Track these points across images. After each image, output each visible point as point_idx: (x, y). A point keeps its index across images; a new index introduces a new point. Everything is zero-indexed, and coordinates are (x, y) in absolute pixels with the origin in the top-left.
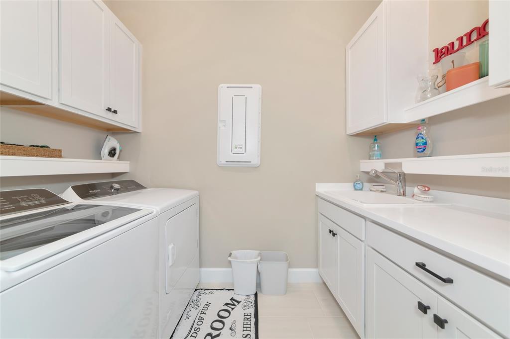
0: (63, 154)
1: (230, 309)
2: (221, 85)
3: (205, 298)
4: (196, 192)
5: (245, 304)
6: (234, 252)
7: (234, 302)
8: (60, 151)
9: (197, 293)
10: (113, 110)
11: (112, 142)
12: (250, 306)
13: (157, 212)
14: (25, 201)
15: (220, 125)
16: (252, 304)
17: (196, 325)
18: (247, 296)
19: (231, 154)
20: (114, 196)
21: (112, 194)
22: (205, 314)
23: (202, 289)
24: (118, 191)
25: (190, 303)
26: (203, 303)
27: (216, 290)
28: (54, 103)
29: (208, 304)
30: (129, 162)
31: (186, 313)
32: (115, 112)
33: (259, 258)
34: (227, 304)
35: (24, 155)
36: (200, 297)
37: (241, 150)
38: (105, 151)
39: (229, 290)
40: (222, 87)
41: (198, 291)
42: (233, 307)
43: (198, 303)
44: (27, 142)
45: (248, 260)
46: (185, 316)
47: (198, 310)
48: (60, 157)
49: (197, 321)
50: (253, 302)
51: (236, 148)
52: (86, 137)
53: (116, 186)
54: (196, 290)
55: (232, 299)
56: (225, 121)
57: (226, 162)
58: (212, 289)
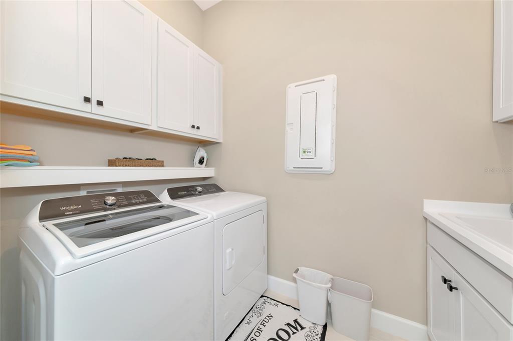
0: (165, 164)
1: (291, 333)
2: (289, 86)
3: (269, 309)
4: (264, 198)
5: (310, 334)
6: (301, 269)
7: (296, 326)
8: (163, 162)
9: (262, 300)
10: (196, 127)
11: (201, 153)
12: (314, 338)
13: (213, 217)
14: (135, 199)
15: (288, 128)
16: (318, 337)
17: (252, 335)
18: (313, 324)
19: (299, 159)
20: (198, 197)
21: (196, 195)
22: (265, 326)
23: (268, 298)
24: (200, 193)
25: (254, 308)
26: (266, 313)
27: (282, 303)
28: (154, 127)
29: (270, 316)
30: (214, 168)
31: (248, 317)
32: (198, 128)
33: (329, 285)
34: (288, 324)
35: (140, 166)
36: (264, 305)
37: (310, 154)
38: (197, 160)
39: (295, 309)
40: (290, 87)
41: (264, 298)
42: (295, 331)
43: (261, 311)
44: (144, 157)
45: (314, 284)
46: (246, 321)
47: (260, 318)
48: (163, 166)
49: (255, 330)
50: (320, 335)
51: (304, 152)
52: (183, 150)
53: (199, 189)
54: (262, 296)
55: (296, 321)
56: (292, 123)
57: (294, 168)
58: (278, 302)
